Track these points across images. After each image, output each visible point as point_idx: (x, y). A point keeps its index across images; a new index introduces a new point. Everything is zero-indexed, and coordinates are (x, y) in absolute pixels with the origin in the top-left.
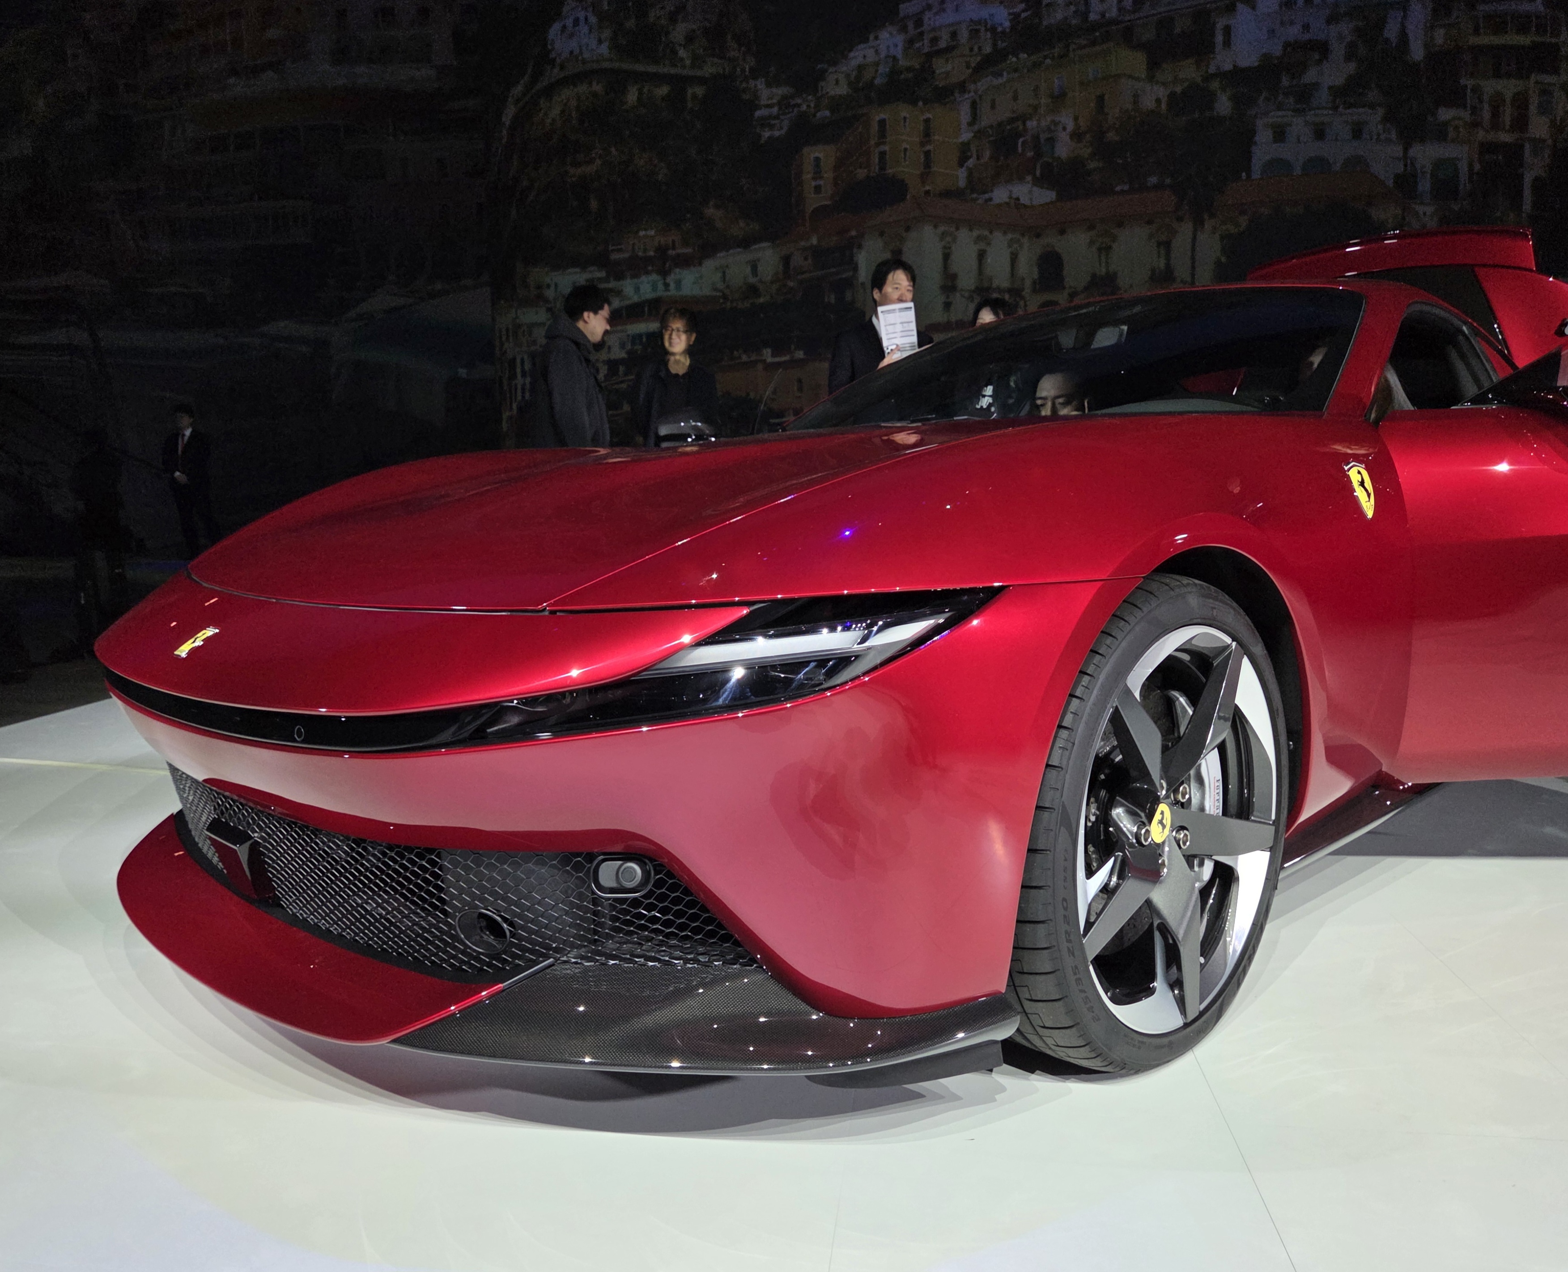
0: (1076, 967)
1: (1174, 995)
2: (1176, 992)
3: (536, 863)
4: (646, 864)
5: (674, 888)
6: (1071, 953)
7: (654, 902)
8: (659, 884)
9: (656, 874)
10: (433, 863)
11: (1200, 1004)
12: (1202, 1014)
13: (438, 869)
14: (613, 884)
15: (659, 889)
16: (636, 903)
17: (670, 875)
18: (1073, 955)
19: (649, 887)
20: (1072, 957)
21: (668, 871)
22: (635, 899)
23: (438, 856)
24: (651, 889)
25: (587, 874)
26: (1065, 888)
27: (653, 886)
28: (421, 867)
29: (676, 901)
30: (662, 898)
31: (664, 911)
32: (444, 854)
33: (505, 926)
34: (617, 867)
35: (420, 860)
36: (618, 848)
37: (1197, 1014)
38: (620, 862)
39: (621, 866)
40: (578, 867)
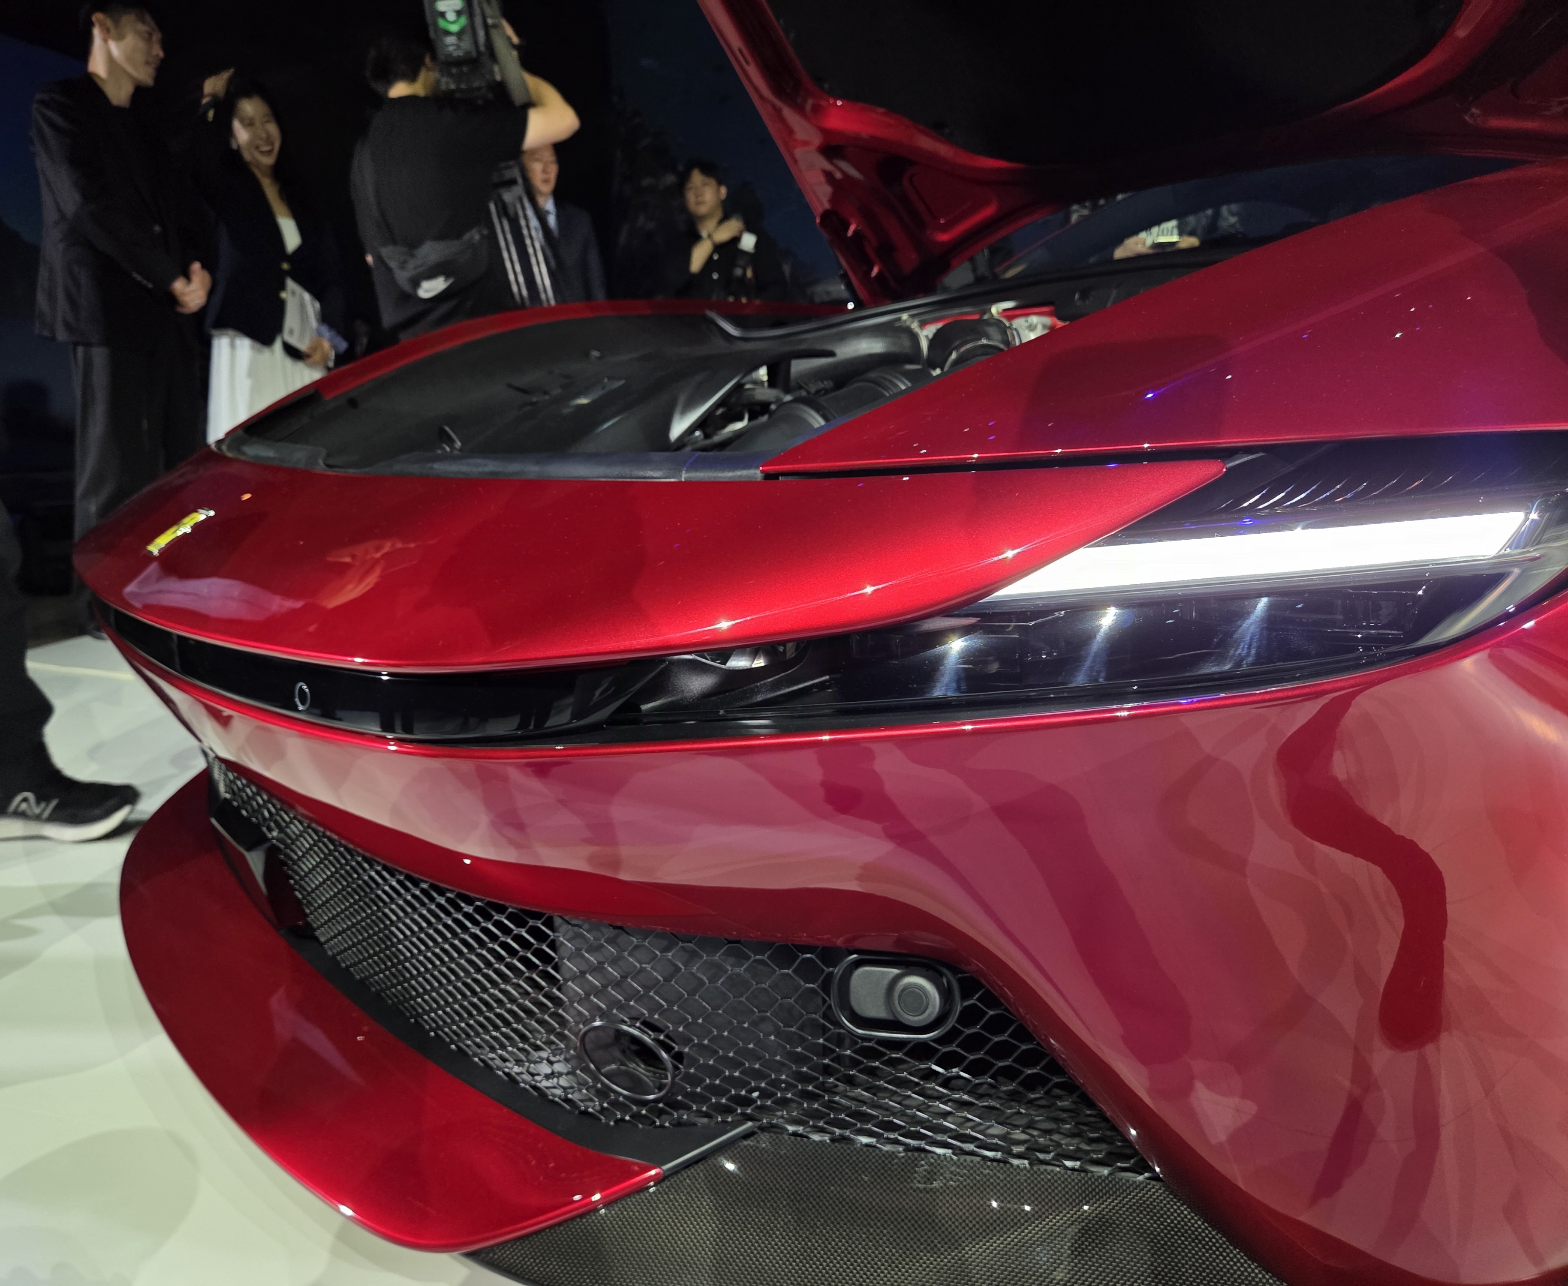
3: (728, 954)
4: (941, 974)
5: (997, 1025)
7: (959, 1050)
8: (969, 1016)
9: (964, 997)
10: (541, 936)
13: (548, 946)
14: (877, 1011)
15: (966, 1026)
16: (922, 1051)
17: (990, 1000)
19: (951, 1022)
21: (988, 991)
22: (923, 1044)
23: (549, 923)
24: (954, 1027)
25: (826, 986)
27: (958, 1021)
28: (518, 939)
29: (1002, 1050)
30: (973, 1043)
31: (974, 1069)
32: (558, 921)
33: (664, 1055)
34: (886, 982)
35: (518, 926)
36: (886, 943)
38: (895, 971)
39: (897, 978)
40: (807, 971)
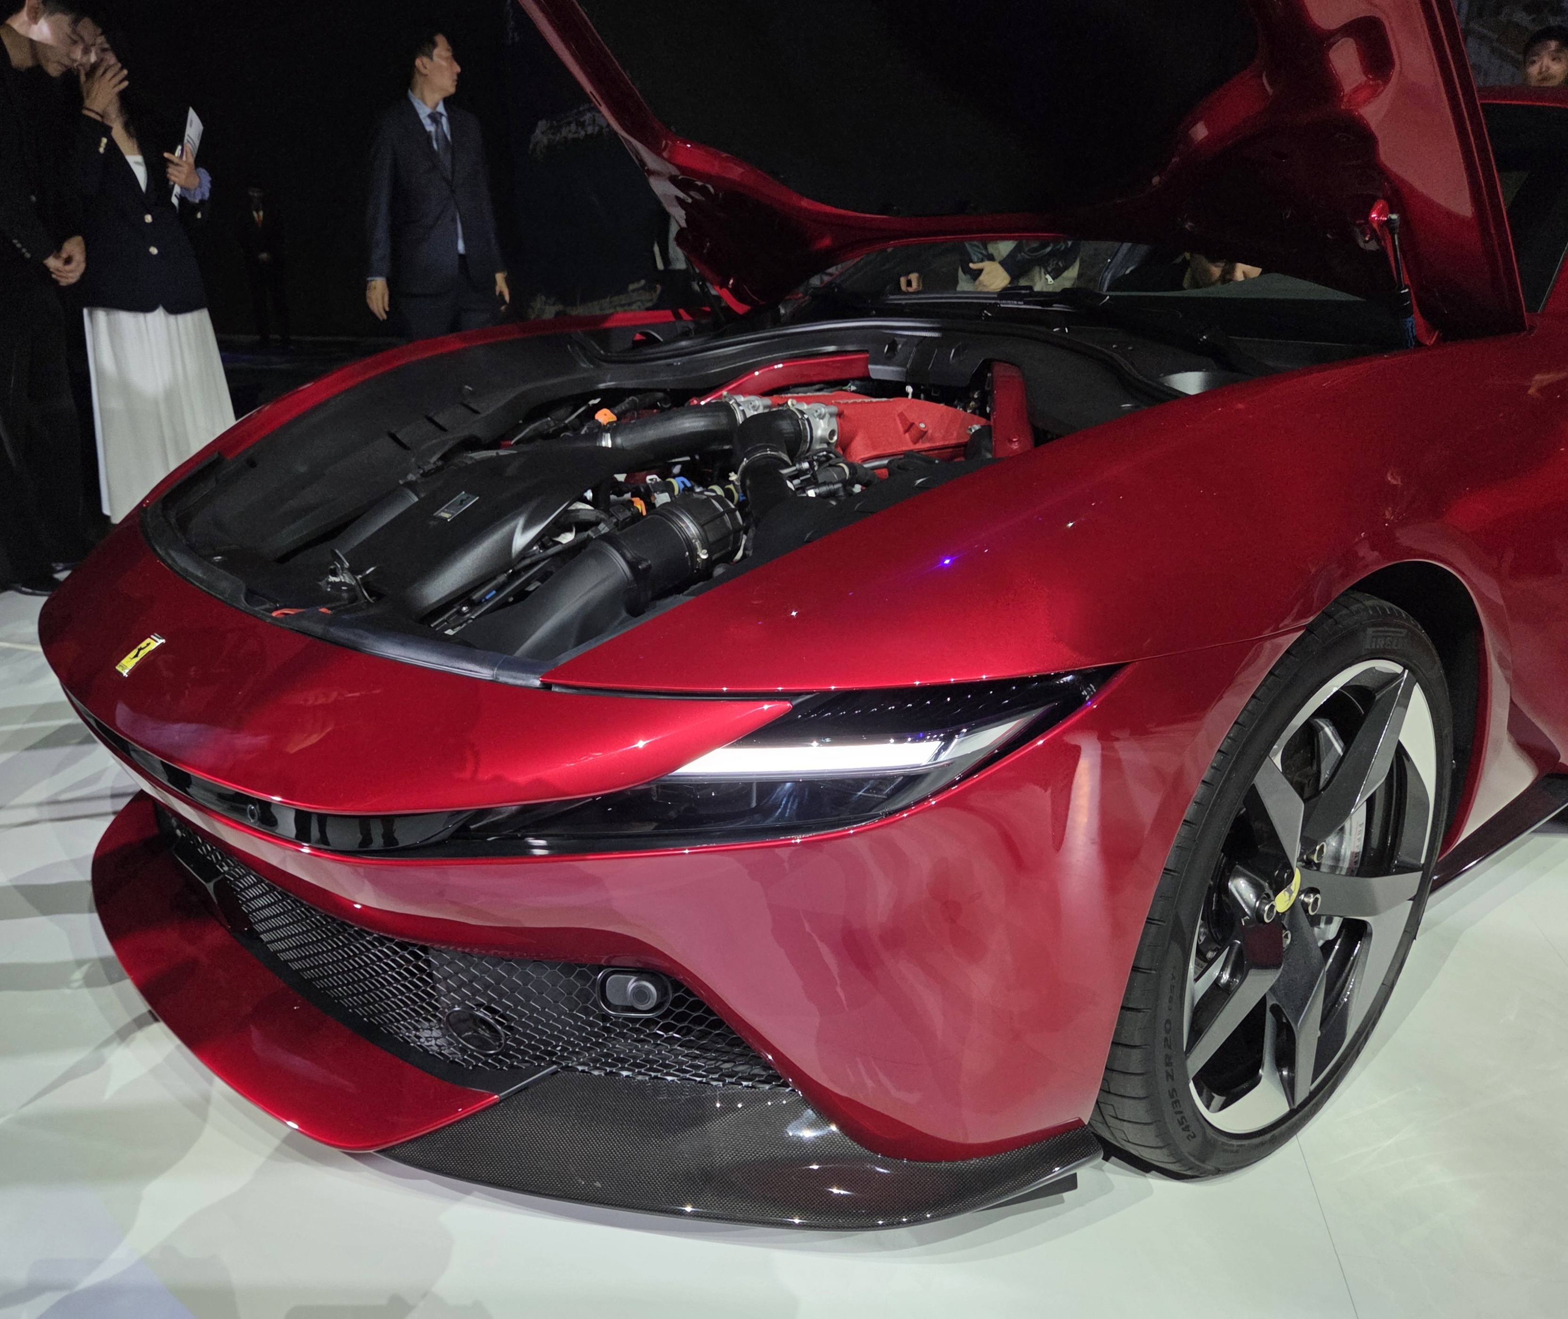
0: (1174, 1090)
1: (1281, 1076)
2: (1285, 1073)
4: (659, 980)
5: (695, 1007)
6: (1170, 1076)
7: (672, 1022)
8: (678, 1002)
9: (674, 992)
10: (417, 957)
11: (1313, 1082)
12: (1313, 1095)
13: (422, 963)
14: (621, 1002)
15: (677, 1007)
16: (650, 1024)
17: (689, 994)
18: (1173, 1079)
19: (667, 1006)
20: (1170, 1080)
21: (688, 988)
22: (651, 1020)
23: (422, 950)
24: (668, 1008)
25: (593, 987)
26: (1170, 1010)
27: (670, 1005)
28: (403, 958)
29: (699, 1021)
31: (684, 1033)
32: (427, 949)
33: (499, 1027)
35: (402, 949)
36: (628, 961)
37: (1307, 1094)
40: (582, 978)
